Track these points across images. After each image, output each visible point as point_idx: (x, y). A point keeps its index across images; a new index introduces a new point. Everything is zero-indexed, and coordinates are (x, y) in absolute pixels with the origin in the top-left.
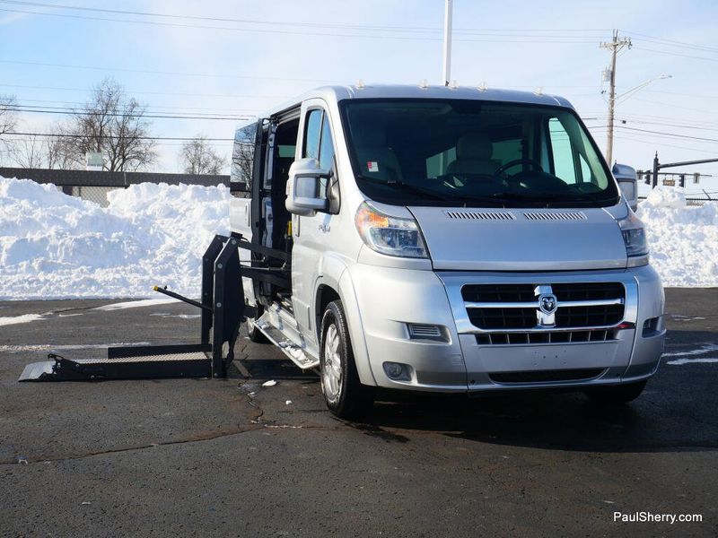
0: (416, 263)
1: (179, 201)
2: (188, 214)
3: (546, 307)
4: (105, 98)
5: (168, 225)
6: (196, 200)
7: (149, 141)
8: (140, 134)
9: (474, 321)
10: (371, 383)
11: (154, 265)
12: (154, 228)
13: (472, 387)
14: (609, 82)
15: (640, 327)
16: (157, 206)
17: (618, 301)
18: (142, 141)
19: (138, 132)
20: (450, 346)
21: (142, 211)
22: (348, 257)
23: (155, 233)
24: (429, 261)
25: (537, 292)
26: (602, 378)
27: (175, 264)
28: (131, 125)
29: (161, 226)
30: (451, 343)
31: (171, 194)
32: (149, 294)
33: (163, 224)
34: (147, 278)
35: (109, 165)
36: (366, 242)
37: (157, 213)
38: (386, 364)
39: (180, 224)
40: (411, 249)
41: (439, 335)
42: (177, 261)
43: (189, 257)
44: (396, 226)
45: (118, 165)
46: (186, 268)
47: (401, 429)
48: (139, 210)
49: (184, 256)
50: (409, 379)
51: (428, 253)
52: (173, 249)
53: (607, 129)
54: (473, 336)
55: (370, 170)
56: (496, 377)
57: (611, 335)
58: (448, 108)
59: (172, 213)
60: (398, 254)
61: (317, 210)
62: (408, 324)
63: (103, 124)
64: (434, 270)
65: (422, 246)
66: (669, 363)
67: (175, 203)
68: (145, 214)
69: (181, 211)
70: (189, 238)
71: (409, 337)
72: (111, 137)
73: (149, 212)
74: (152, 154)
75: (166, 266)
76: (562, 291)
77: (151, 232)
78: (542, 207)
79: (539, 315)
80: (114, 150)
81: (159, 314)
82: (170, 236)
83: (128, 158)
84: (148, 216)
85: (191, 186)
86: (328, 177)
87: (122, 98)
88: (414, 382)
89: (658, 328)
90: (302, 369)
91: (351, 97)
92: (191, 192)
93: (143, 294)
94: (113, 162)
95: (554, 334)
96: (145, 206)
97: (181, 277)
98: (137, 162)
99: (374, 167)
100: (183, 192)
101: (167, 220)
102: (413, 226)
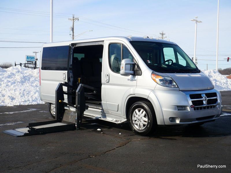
3: (205, 100)
9: (193, 104)
14: (72, 31)
24: (178, 88)
26: (215, 118)
30: (189, 111)
36: (158, 83)
38: (170, 118)
41: (184, 109)
54: (193, 108)
55: (149, 63)
61: (131, 74)
64: (180, 91)
65: (175, 84)
71: (177, 110)
86: (134, 64)
95: (207, 107)
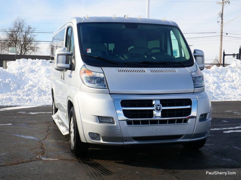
0: (103, 91)
1: (36, 66)
2: (39, 71)
3: (157, 109)
4: (18, 25)
5: (31, 76)
6: (43, 66)
7: (36, 42)
8: (32, 40)
9: (125, 115)
10: (85, 142)
11: (23, 92)
12: (24, 77)
13: (125, 143)
14: (221, 18)
15: (198, 118)
16: (26, 68)
17: (189, 107)
18: (33, 43)
19: (31, 39)
20: (115, 126)
21: (20, 70)
22: (77, 89)
23: (25, 79)
24: (108, 90)
25: (154, 103)
26: (182, 139)
27: (32, 92)
28: (28, 36)
29: (27, 76)
30: (115, 124)
31: (32, 63)
32: (20, 104)
33: (28, 75)
34: (20, 97)
35: (20, 52)
36: (83, 82)
37: (26, 71)
38: (90, 133)
39: (35, 76)
40: (102, 85)
41: (112, 121)
42: (33, 91)
43: (38, 89)
44: (96, 75)
45: (23, 53)
46: (37, 93)
47: (99, 160)
48: (19, 70)
49: (36, 89)
50: (100, 140)
51: (108, 87)
52: (32, 86)
53: (220, 37)
54: (125, 122)
55: (88, 52)
56: (136, 139)
57: (186, 121)
58: (124, 27)
59: (32, 71)
60: (95, 87)
61: (67, 69)
62: (98, 117)
63: (17, 35)
64: (110, 94)
65: (106, 84)
66: (224, 132)
67: (34, 67)
68: (21, 72)
69: (36, 70)
70: (39, 81)
71: (99, 122)
72: (20, 41)
73: (23, 71)
74: (37, 48)
75: (28, 93)
76: (164, 102)
77: (23, 79)
78: (160, 67)
79: (155, 112)
80: (22, 47)
81: (21, 112)
82: (31, 80)
83: (28, 50)
84: (22, 72)
85: (41, 60)
86: (71, 55)
87: (25, 25)
88: (101, 141)
89: (207, 118)
90: (63, 135)
91: (83, 22)
92: (41, 62)
93: (18, 104)
94: (21, 51)
95: (160, 121)
96: (22, 68)
97: (35, 97)
98: (31, 51)
99: (89, 51)
100: (38, 62)
101: (30, 74)
102: (102, 75)
